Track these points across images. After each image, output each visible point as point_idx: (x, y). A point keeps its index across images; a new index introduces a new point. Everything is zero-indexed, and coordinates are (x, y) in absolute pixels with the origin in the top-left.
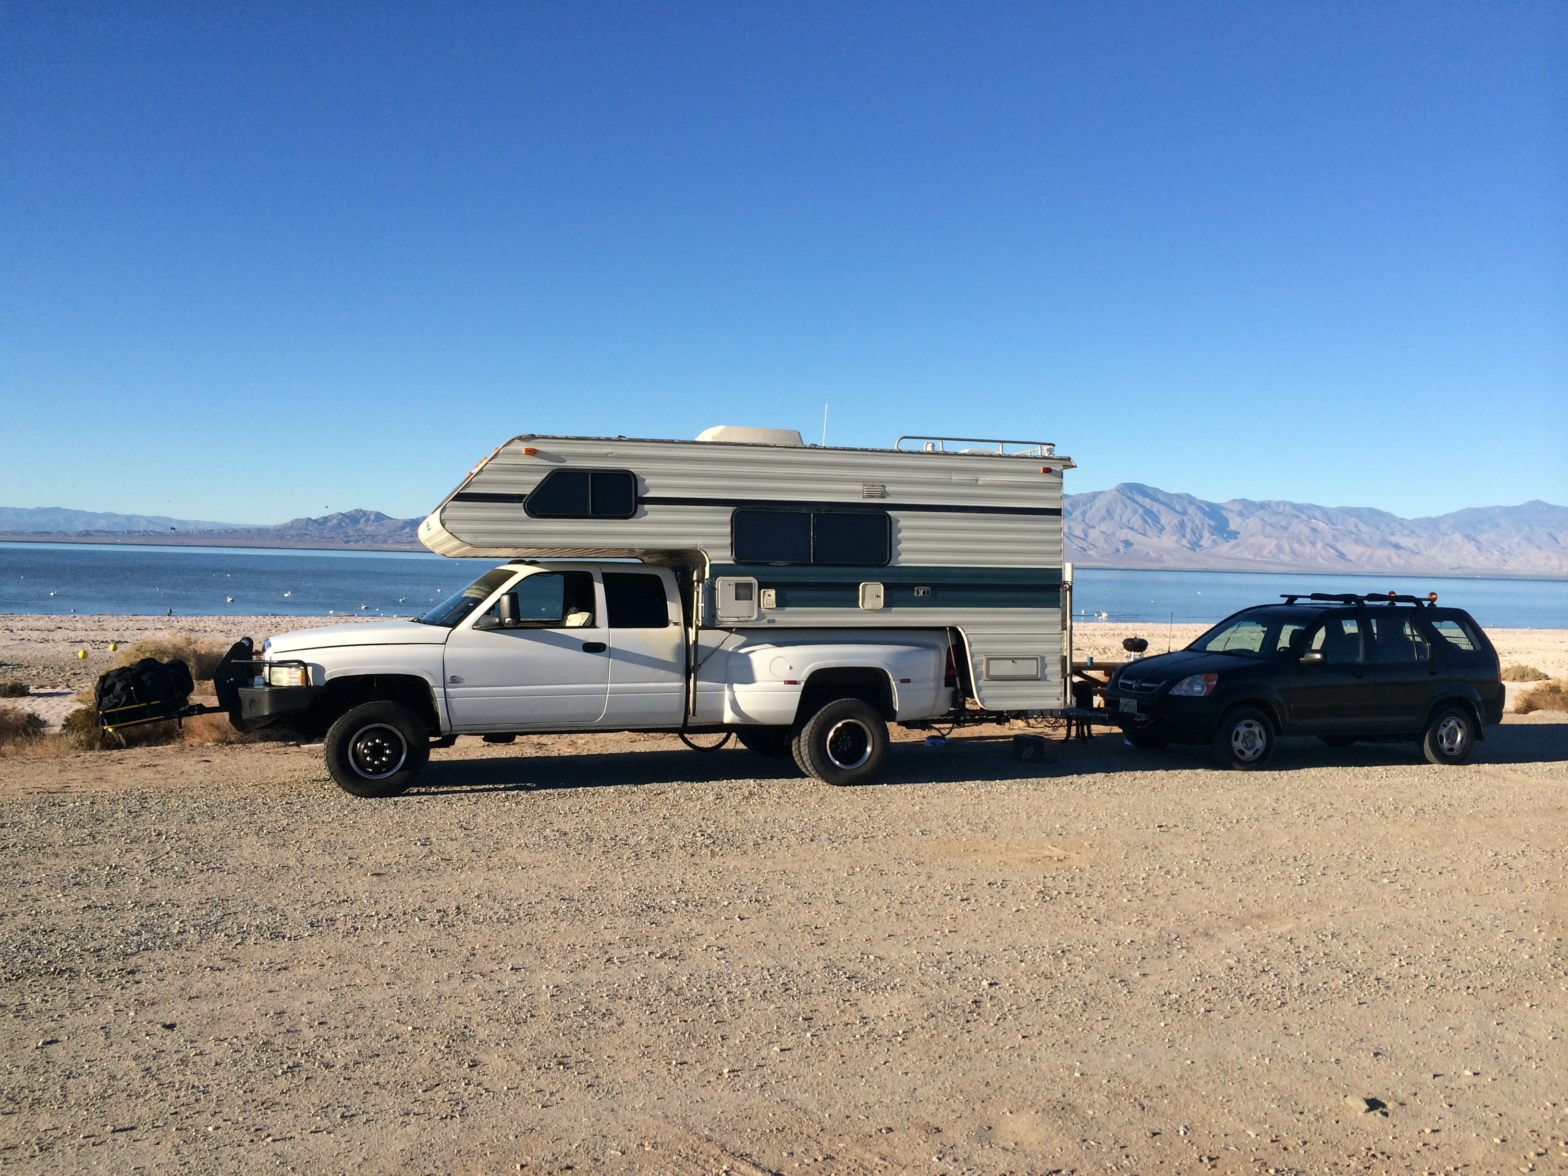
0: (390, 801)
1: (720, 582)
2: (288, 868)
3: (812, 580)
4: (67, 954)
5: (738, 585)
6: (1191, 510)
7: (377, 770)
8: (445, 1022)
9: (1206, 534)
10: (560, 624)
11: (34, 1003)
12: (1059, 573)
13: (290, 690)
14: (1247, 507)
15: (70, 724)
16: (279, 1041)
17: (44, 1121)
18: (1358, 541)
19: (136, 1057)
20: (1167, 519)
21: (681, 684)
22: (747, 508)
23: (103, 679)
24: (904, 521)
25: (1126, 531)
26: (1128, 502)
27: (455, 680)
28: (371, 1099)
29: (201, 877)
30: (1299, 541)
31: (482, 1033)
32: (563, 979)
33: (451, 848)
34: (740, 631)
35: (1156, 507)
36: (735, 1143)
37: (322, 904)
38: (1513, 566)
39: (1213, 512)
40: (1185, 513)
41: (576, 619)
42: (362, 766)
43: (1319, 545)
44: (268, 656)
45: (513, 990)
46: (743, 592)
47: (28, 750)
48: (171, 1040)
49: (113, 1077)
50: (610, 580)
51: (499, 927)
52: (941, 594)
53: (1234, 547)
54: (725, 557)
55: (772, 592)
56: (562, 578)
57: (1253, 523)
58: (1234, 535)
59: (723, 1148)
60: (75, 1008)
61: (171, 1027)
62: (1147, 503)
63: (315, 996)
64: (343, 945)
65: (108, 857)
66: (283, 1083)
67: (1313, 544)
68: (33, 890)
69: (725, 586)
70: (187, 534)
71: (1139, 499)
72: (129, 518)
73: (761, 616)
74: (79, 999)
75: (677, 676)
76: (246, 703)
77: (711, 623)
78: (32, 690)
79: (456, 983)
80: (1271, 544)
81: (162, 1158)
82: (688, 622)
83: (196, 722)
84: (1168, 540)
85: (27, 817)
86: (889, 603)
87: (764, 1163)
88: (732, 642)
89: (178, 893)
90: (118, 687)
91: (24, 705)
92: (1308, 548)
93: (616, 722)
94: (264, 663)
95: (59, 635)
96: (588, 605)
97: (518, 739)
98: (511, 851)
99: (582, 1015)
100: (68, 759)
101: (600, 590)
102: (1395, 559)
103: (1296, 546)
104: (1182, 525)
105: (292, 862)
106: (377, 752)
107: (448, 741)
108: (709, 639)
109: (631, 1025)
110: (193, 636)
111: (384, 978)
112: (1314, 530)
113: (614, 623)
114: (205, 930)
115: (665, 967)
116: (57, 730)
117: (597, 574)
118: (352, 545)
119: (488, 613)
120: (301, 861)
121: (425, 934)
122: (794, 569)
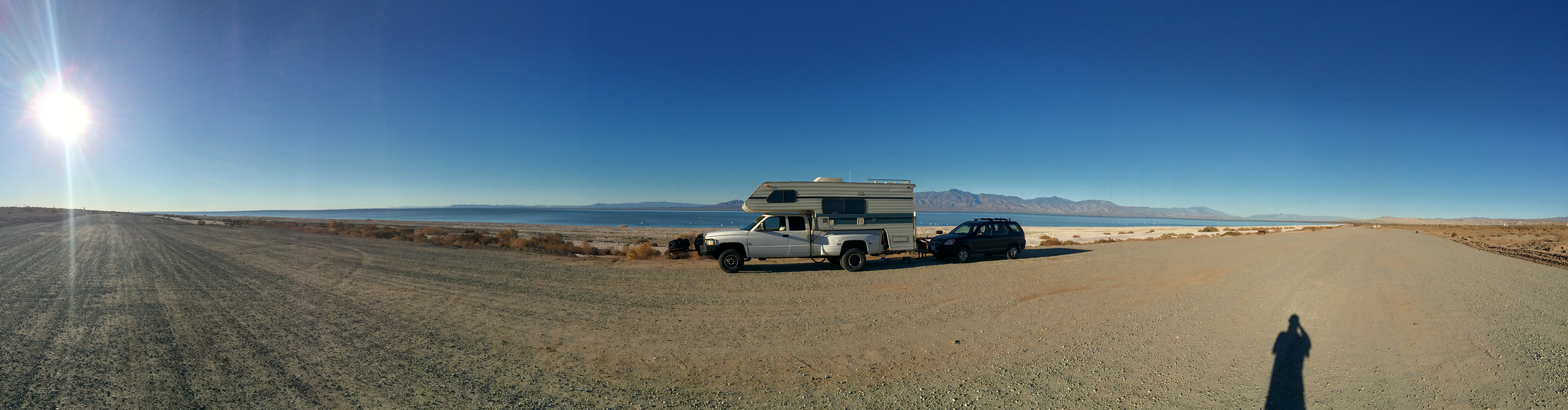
0: (734, 274)
1: (819, 218)
2: (709, 289)
3: (844, 217)
4: (661, 303)
5: (824, 219)
6: (970, 196)
7: (732, 266)
8: (739, 326)
9: (974, 203)
10: (778, 230)
11: (654, 312)
12: (913, 214)
13: (711, 246)
14: (984, 196)
15: (666, 253)
16: (702, 327)
17: (654, 336)
18: (1013, 205)
19: (673, 326)
20: (963, 198)
21: (809, 245)
22: (826, 199)
23: (670, 242)
24: (869, 201)
25: (953, 202)
26: (953, 194)
27: (750, 244)
28: (720, 342)
29: (690, 289)
30: (998, 205)
31: (747, 329)
32: (768, 319)
33: (747, 286)
34: (825, 231)
35: (960, 195)
36: (801, 358)
37: (716, 298)
38: (1048, 211)
39: (975, 197)
40: (968, 197)
41: (782, 229)
42: (728, 265)
43: (1003, 206)
44: (706, 238)
45: (756, 320)
46: (825, 221)
47: (657, 259)
48: (680, 324)
49: (668, 330)
50: (790, 218)
51: (755, 305)
52: (880, 220)
53: (981, 206)
54: (820, 212)
55: (833, 221)
56: (779, 218)
57: (986, 200)
58: (981, 203)
59: (798, 359)
60: (662, 314)
61: (680, 321)
62: (958, 194)
63: (711, 318)
64: (719, 307)
65: (670, 283)
66: (702, 336)
67: (1002, 205)
68: (655, 289)
69: (820, 219)
70: (694, 208)
71: (956, 193)
72: (681, 204)
73: (830, 227)
74: (663, 313)
75: (808, 243)
76: (701, 249)
77: (817, 229)
78: (658, 245)
79: (743, 318)
80: (991, 205)
81: (676, 348)
82: (811, 229)
83: (691, 253)
84: (964, 204)
85: (655, 273)
86: (865, 223)
87: (807, 363)
88: (822, 234)
89: (684, 293)
90: (673, 244)
91: (657, 248)
92: (1000, 207)
93: (791, 256)
94: (705, 239)
95: (664, 232)
96: (784, 225)
97: (767, 259)
98: (762, 287)
99: (771, 327)
100: (664, 261)
101: (787, 221)
102: (1022, 209)
103: (997, 206)
104: (968, 200)
105: (710, 287)
106: (731, 262)
107: (749, 259)
108: (817, 233)
109: (783, 330)
110: (695, 233)
111: (727, 315)
112: (1002, 202)
113: (791, 229)
114: (690, 301)
115: (795, 317)
116: (663, 254)
117: (786, 217)
118: (734, 209)
119: (758, 227)
120: (712, 287)
121: (738, 306)
122: (838, 215)
